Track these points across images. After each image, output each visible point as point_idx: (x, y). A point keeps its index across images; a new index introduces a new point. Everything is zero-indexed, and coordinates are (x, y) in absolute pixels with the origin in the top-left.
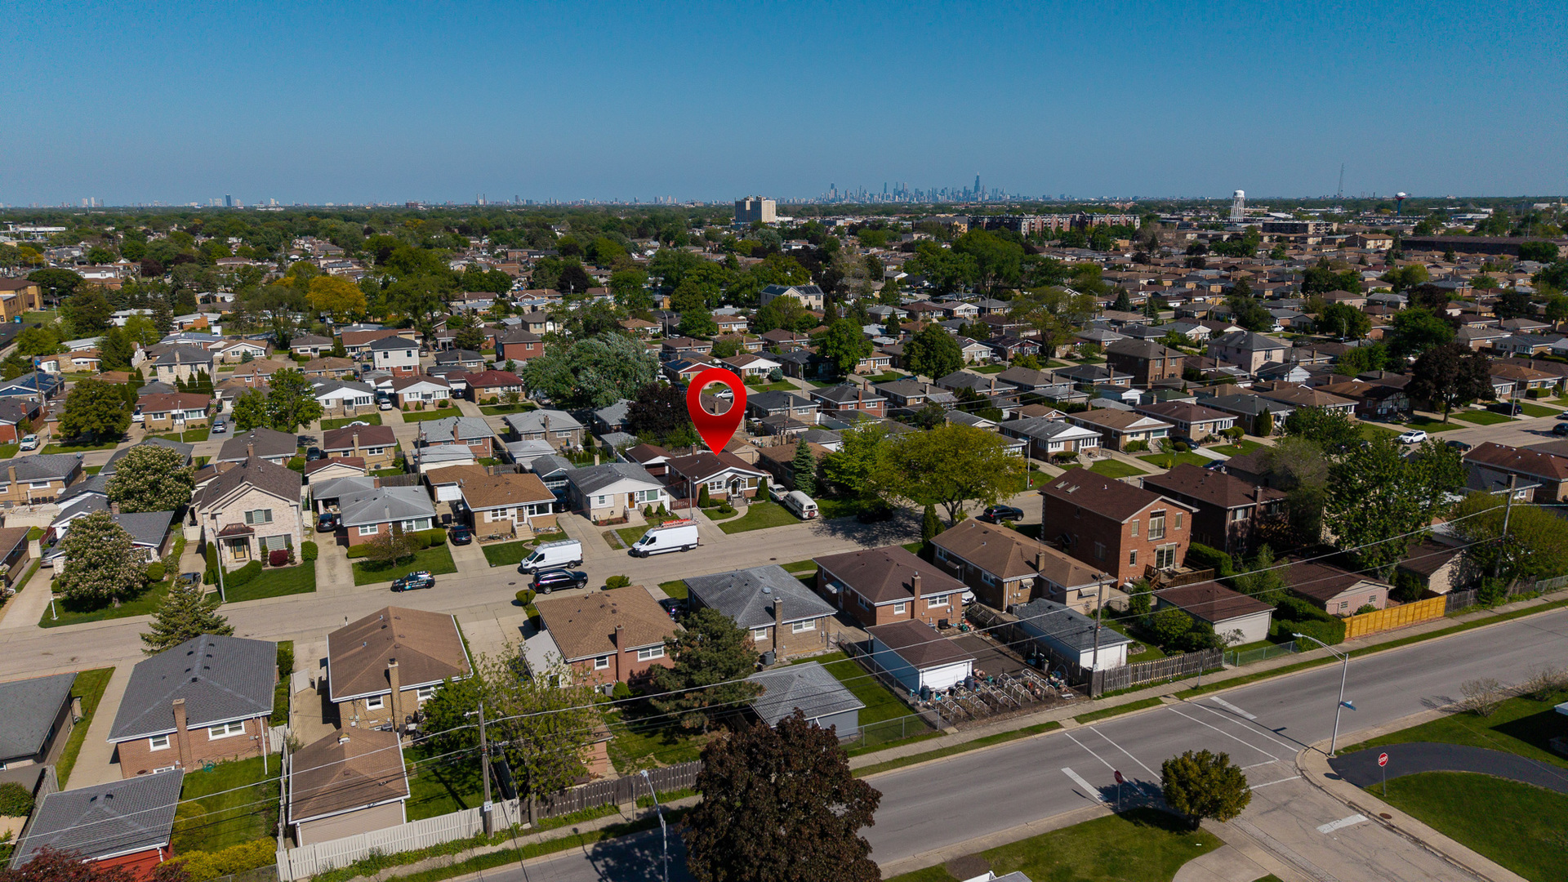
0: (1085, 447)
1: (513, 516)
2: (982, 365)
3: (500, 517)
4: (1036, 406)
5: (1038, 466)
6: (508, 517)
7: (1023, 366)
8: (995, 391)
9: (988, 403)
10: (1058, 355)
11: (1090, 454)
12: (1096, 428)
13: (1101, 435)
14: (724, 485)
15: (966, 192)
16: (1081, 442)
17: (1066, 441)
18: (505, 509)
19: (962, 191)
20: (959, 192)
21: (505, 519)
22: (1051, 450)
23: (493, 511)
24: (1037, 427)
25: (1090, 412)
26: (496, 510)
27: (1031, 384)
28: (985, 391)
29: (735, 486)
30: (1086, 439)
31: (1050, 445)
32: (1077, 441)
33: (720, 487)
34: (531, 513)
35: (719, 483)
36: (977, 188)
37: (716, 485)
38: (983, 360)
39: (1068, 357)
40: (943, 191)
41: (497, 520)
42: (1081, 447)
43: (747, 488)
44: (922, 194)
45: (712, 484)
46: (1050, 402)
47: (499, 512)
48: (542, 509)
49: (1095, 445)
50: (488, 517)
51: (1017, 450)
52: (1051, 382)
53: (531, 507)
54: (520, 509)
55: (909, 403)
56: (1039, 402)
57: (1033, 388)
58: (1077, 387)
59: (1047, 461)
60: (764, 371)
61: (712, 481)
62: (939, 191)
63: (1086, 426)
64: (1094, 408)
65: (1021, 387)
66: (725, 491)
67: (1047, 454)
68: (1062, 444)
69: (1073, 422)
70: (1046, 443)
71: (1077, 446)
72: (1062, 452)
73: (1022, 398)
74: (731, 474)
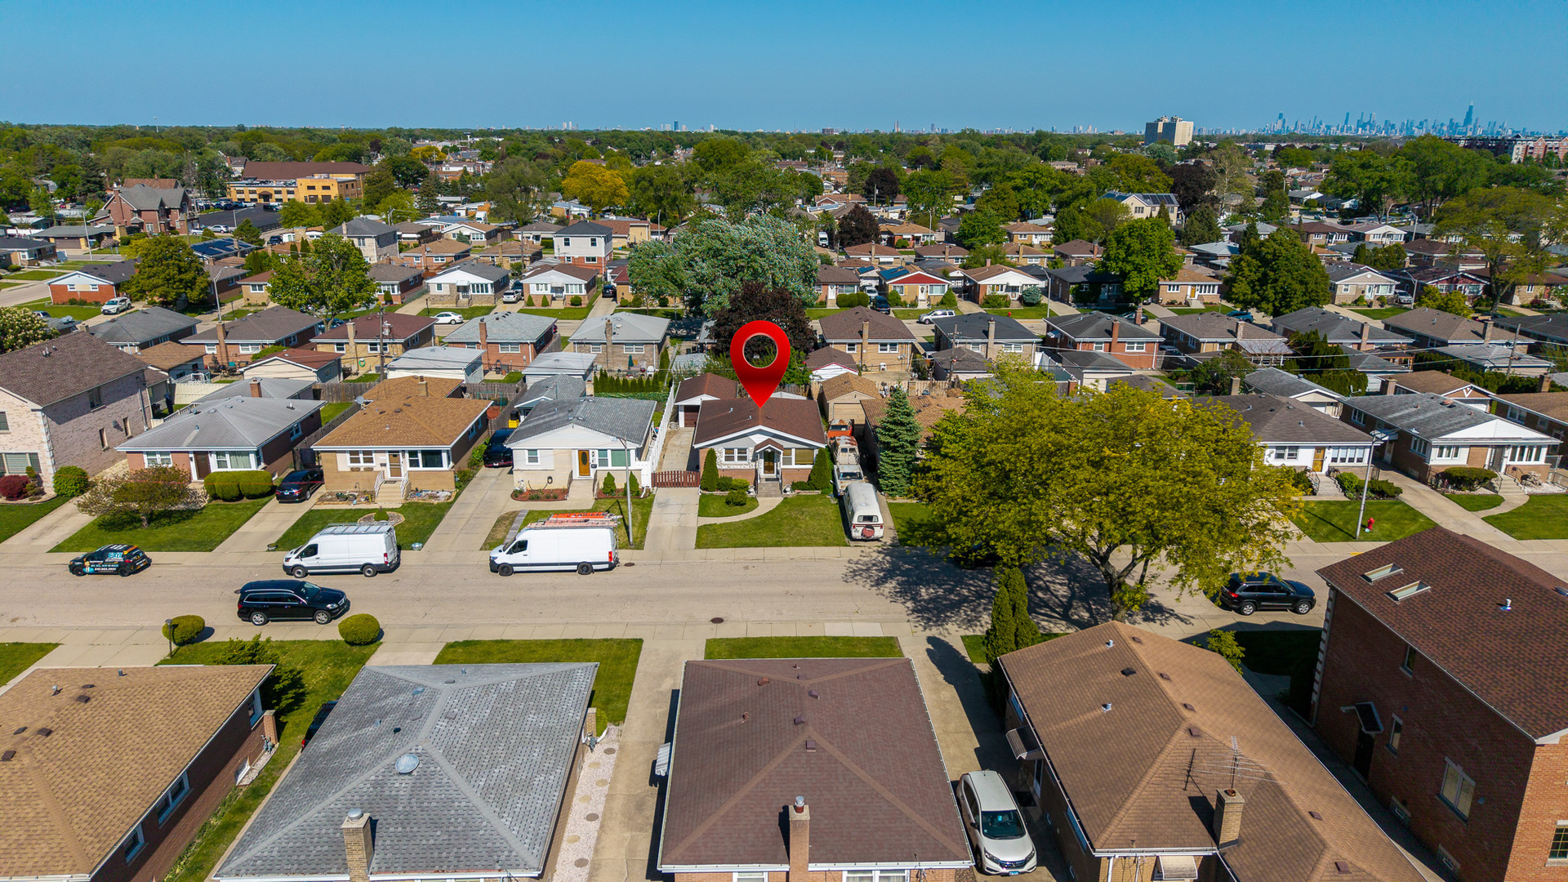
0: (1516, 463)
1: (384, 465)
2: (1376, 306)
3: (362, 465)
4: (1435, 375)
5: (1399, 491)
6: (376, 465)
7: (1439, 308)
8: (1367, 344)
9: (1344, 361)
10: (1516, 300)
11: (1525, 477)
12: (1550, 428)
13: (1557, 442)
14: (750, 455)
15: (1452, 125)
16: (1508, 452)
17: (1475, 446)
18: (370, 453)
19: (1447, 123)
20: (1442, 125)
21: (371, 469)
22: (1438, 461)
23: (352, 453)
24: (1417, 413)
25: (1545, 395)
26: (357, 453)
27: (1443, 338)
28: (1349, 343)
29: (770, 458)
30: (1521, 449)
31: (1435, 452)
32: (1500, 448)
33: (744, 458)
34: (414, 463)
35: (742, 451)
36: (1468, 120)
37: (736, 454)
38: (1380, 299)
39: (1536, 304)
40: (1421, 124)
41: (358, 469)
42: (1506, 462)
43: (794, 466)
44: (1393, 126)
45: (729, 451)
46: (1471, 371)
47: (361, 456)
48: (432, 458)
49: (1542, 461)
50: (344, 463)
51: (1358, 453)
52: (1483, 336)
53: (413, 454)
54: (394, 454)
55: (1204, 349)
56: (1442, 368)
57: (1445, 344)
58: (1533, 350)
59: (1424, 482)
60: (1014, 289)
61: (729, 445)
62: (1417, 124)
63: (1530, 421)
64: (1554, 387)
65: (1421, 340)
66: (752, 466)
67: (1427, 468)
68: (1464, 453)
69: (1502, 411)
70: (1426, 446)
71: (1497, 461)
72: (1461, 469)
73: (1418, 358)
74: (764, 438)
